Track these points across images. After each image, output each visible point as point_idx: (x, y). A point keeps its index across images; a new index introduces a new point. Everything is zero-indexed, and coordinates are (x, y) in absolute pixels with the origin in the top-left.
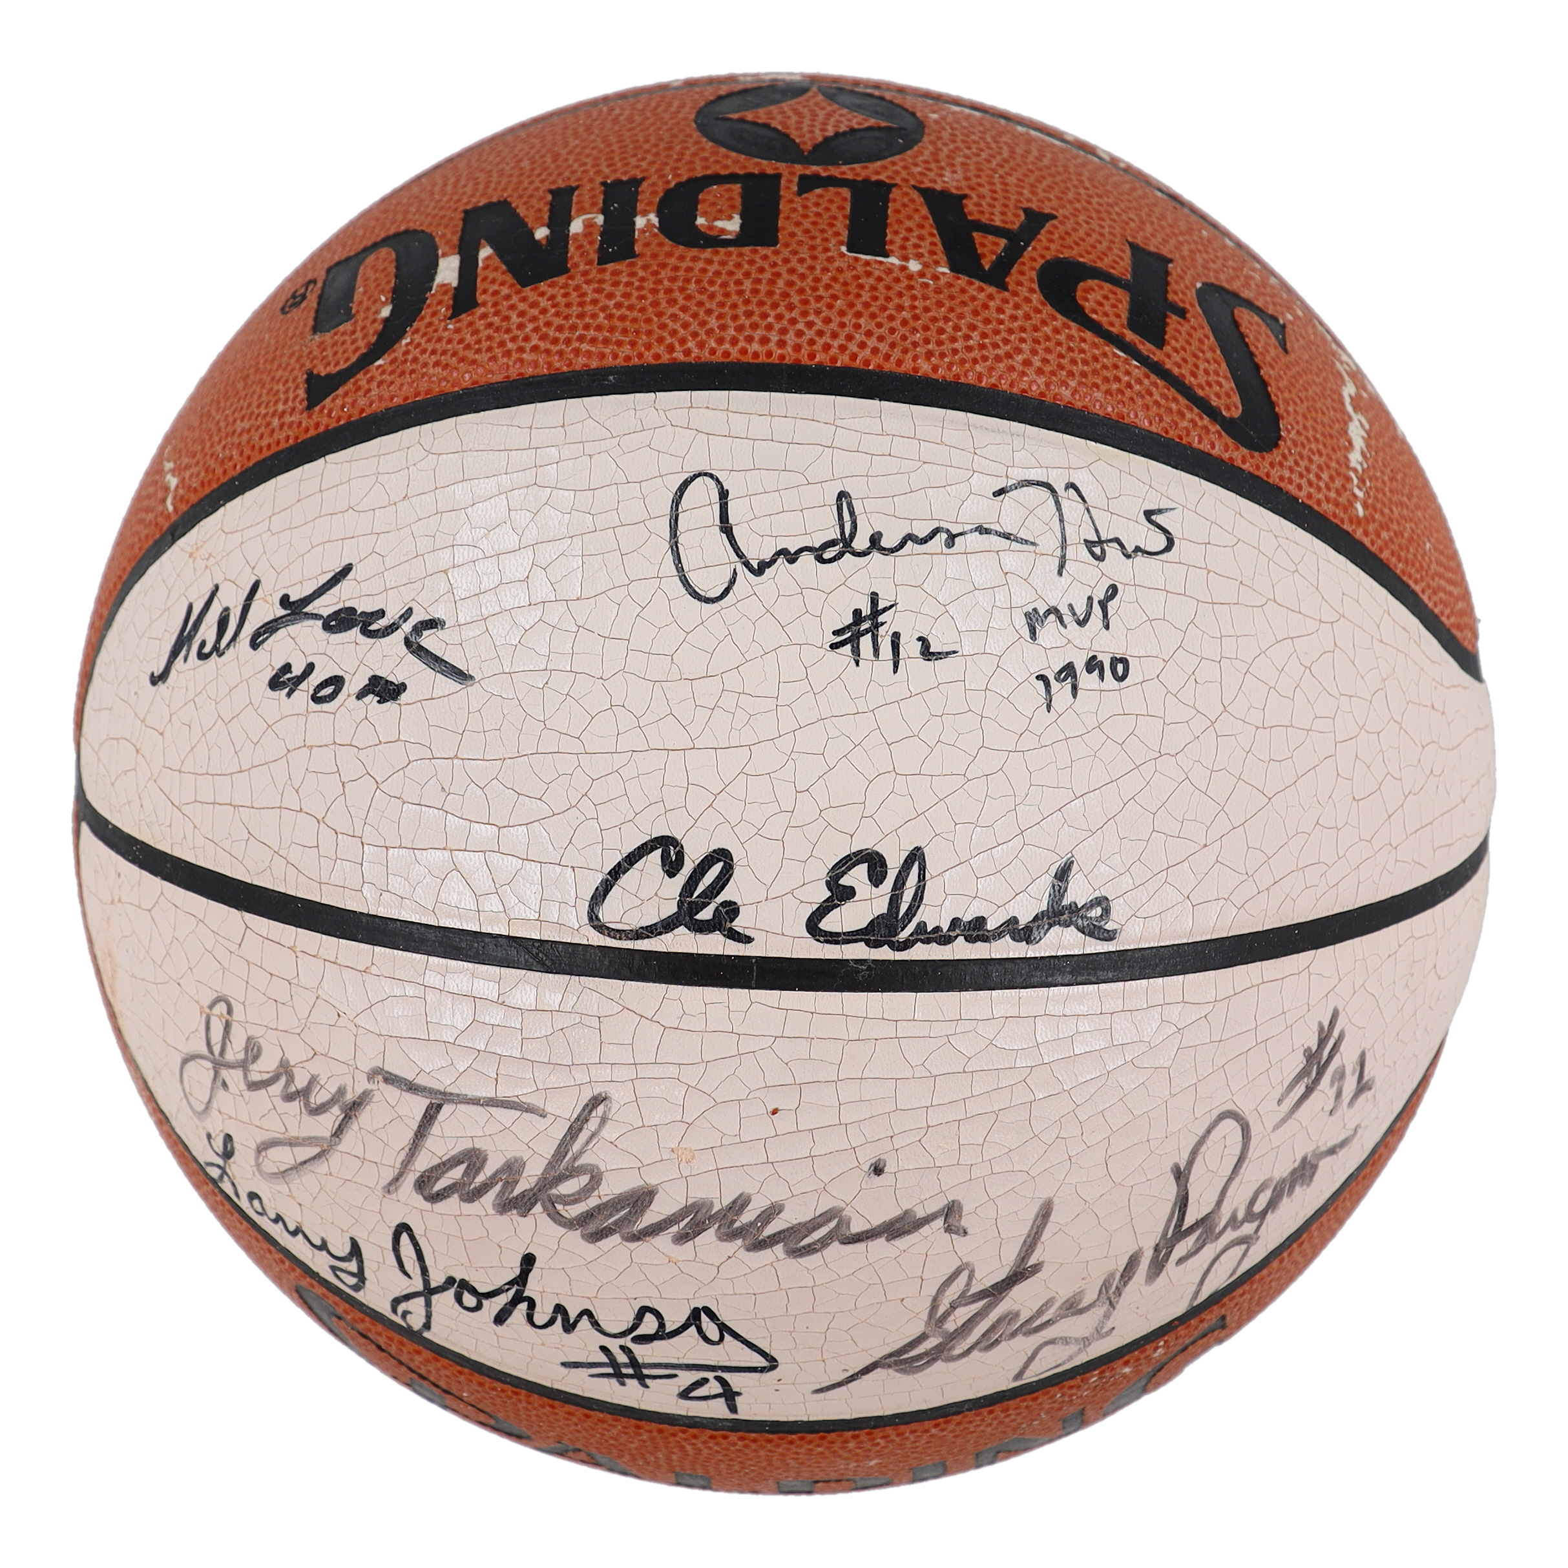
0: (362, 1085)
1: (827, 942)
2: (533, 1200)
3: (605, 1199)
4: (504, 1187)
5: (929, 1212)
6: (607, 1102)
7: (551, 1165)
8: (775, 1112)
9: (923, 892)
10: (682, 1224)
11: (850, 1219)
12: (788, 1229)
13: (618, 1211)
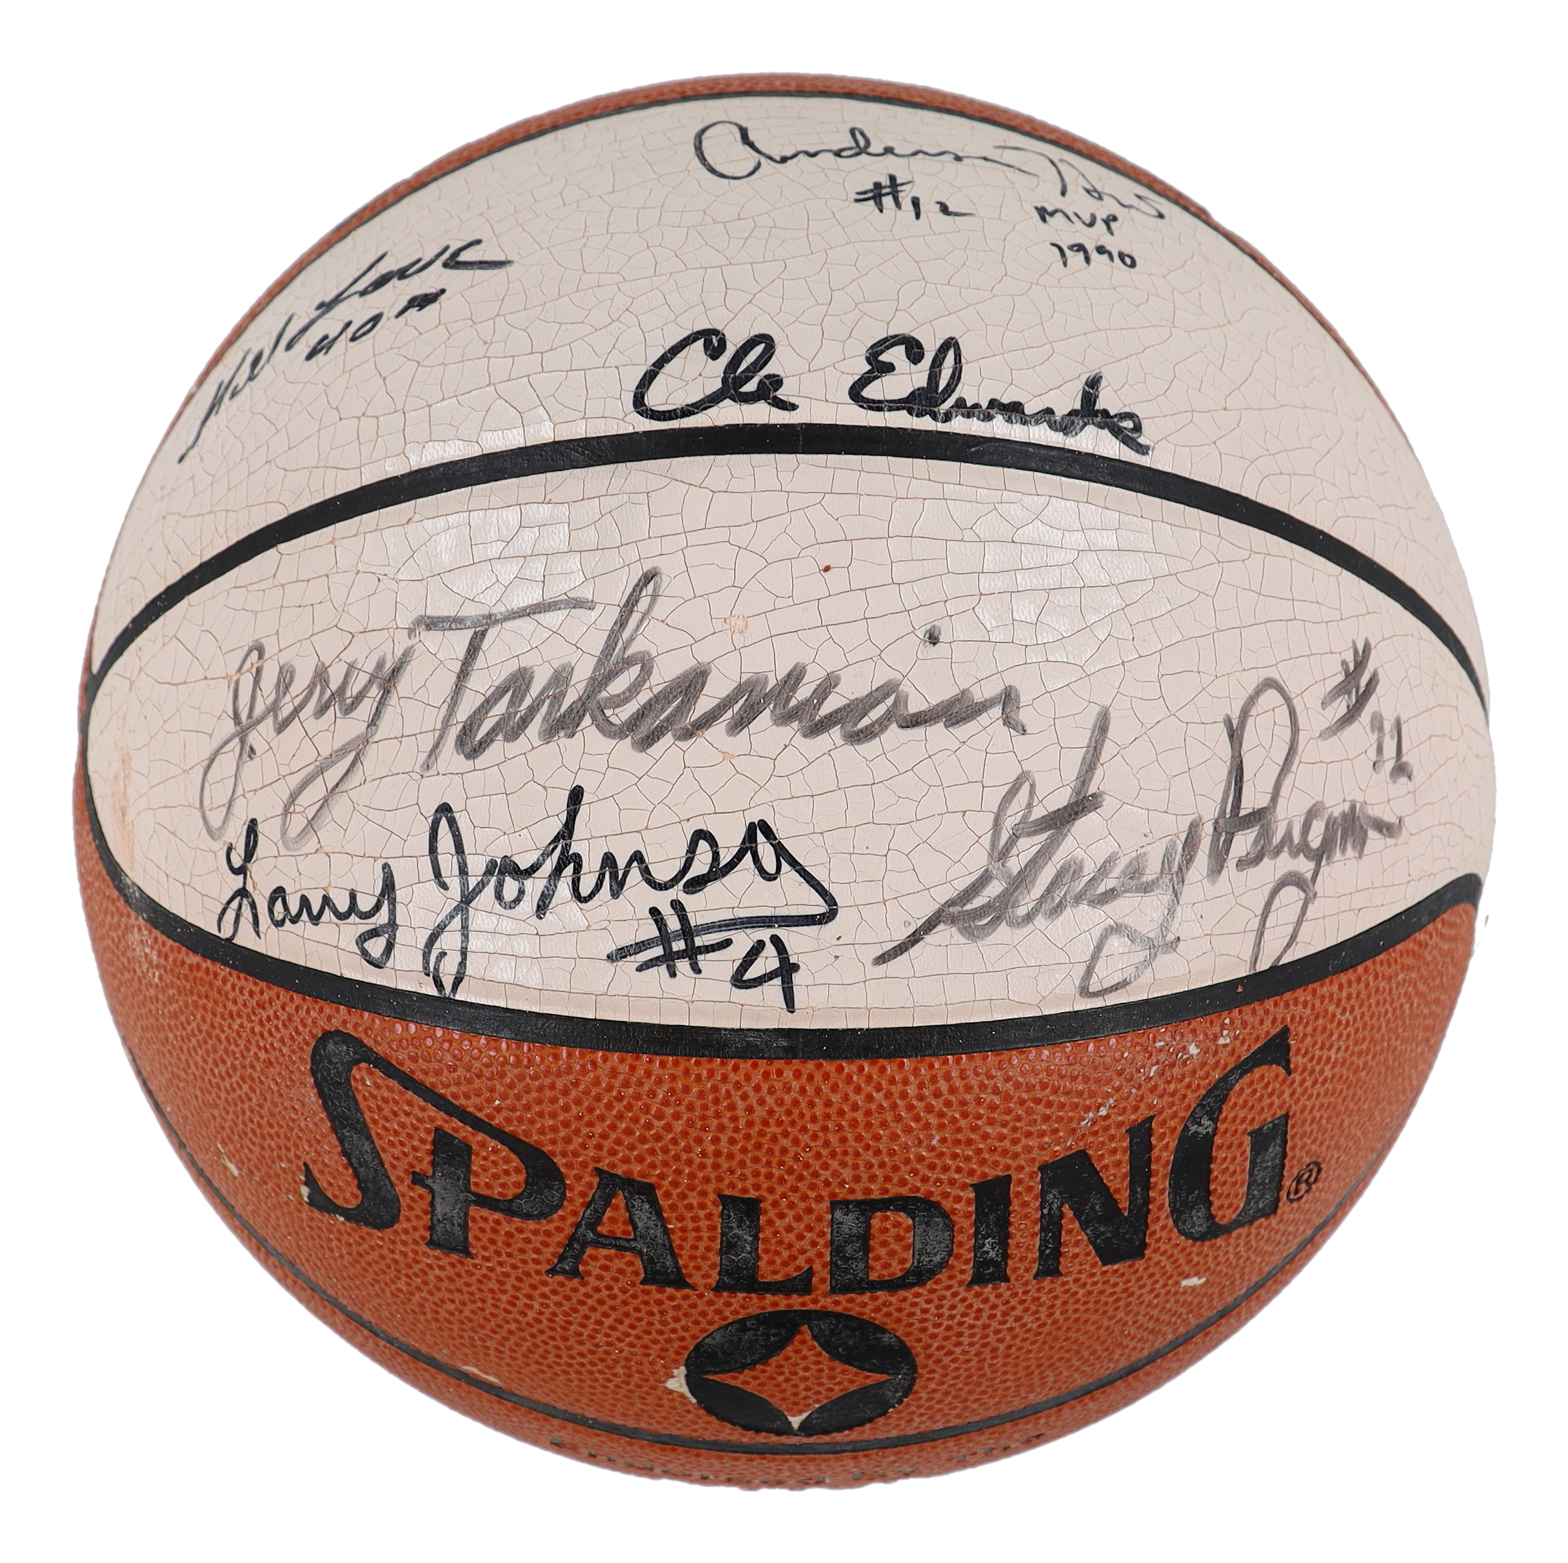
0: (403, 642)
1: (871, 408)
2: (581, 713)
3: (656, 690)
4: (551, 706)
5: (988, 696)
6: (656, 579)
7: (600, 663)
8: (827, 569)
9: (960, 373)
10: (737, 707)
11: (907, 695)
12: (844, 708)
13: (670, 703)
